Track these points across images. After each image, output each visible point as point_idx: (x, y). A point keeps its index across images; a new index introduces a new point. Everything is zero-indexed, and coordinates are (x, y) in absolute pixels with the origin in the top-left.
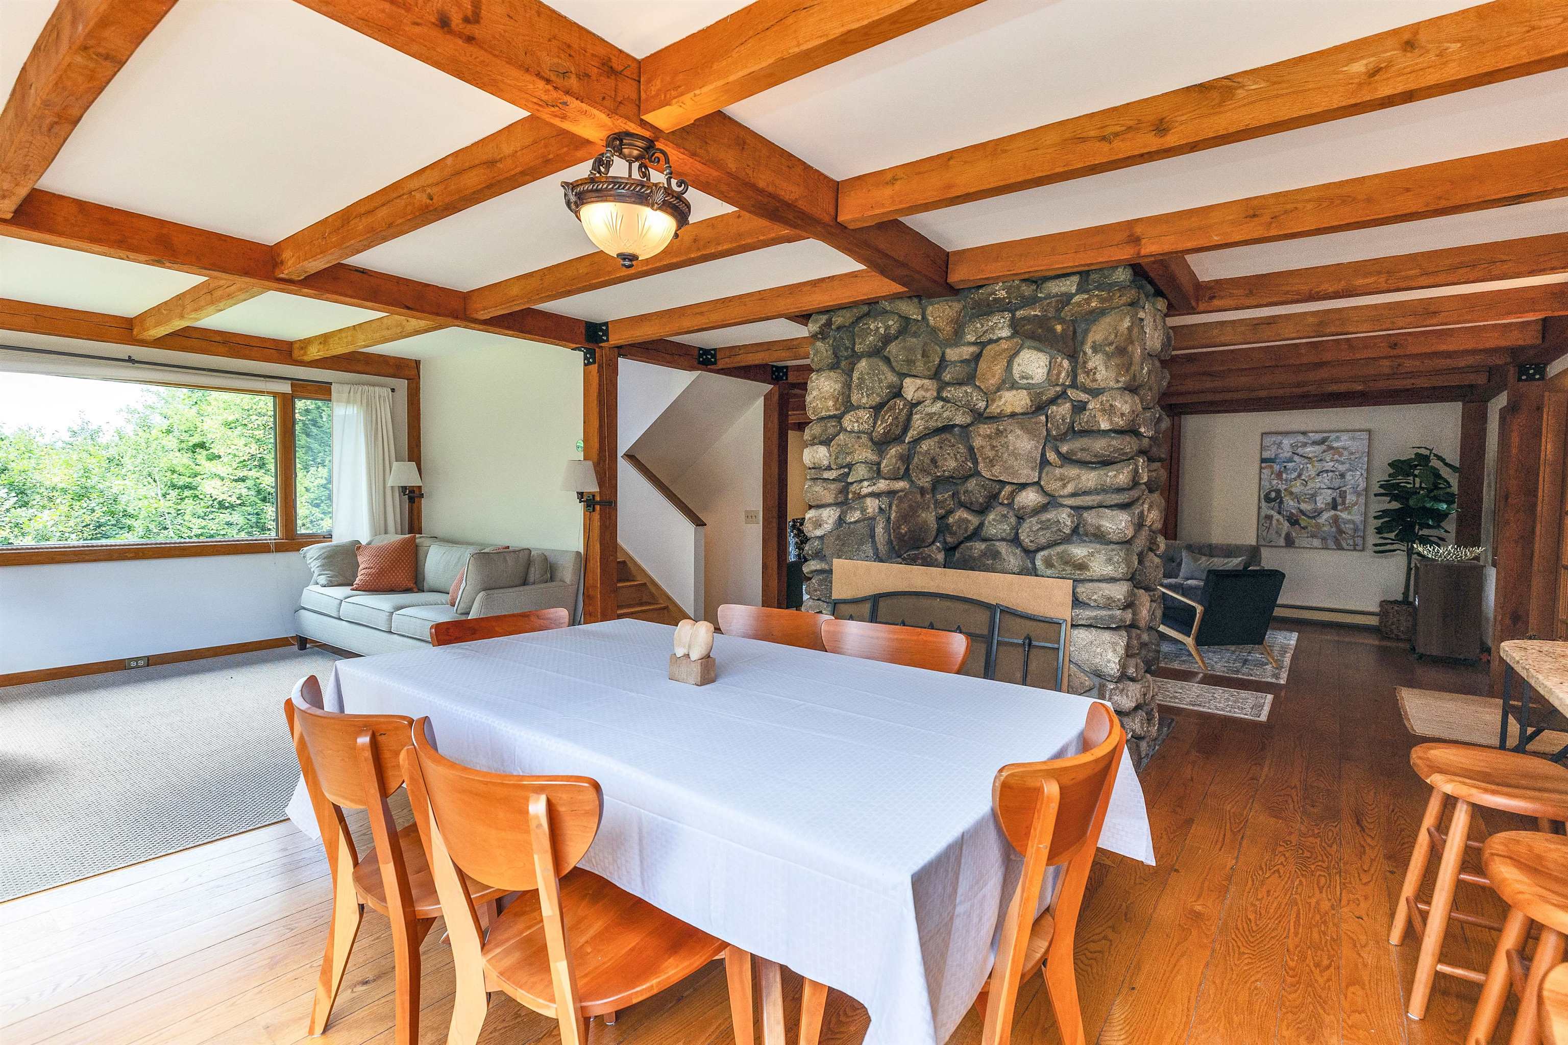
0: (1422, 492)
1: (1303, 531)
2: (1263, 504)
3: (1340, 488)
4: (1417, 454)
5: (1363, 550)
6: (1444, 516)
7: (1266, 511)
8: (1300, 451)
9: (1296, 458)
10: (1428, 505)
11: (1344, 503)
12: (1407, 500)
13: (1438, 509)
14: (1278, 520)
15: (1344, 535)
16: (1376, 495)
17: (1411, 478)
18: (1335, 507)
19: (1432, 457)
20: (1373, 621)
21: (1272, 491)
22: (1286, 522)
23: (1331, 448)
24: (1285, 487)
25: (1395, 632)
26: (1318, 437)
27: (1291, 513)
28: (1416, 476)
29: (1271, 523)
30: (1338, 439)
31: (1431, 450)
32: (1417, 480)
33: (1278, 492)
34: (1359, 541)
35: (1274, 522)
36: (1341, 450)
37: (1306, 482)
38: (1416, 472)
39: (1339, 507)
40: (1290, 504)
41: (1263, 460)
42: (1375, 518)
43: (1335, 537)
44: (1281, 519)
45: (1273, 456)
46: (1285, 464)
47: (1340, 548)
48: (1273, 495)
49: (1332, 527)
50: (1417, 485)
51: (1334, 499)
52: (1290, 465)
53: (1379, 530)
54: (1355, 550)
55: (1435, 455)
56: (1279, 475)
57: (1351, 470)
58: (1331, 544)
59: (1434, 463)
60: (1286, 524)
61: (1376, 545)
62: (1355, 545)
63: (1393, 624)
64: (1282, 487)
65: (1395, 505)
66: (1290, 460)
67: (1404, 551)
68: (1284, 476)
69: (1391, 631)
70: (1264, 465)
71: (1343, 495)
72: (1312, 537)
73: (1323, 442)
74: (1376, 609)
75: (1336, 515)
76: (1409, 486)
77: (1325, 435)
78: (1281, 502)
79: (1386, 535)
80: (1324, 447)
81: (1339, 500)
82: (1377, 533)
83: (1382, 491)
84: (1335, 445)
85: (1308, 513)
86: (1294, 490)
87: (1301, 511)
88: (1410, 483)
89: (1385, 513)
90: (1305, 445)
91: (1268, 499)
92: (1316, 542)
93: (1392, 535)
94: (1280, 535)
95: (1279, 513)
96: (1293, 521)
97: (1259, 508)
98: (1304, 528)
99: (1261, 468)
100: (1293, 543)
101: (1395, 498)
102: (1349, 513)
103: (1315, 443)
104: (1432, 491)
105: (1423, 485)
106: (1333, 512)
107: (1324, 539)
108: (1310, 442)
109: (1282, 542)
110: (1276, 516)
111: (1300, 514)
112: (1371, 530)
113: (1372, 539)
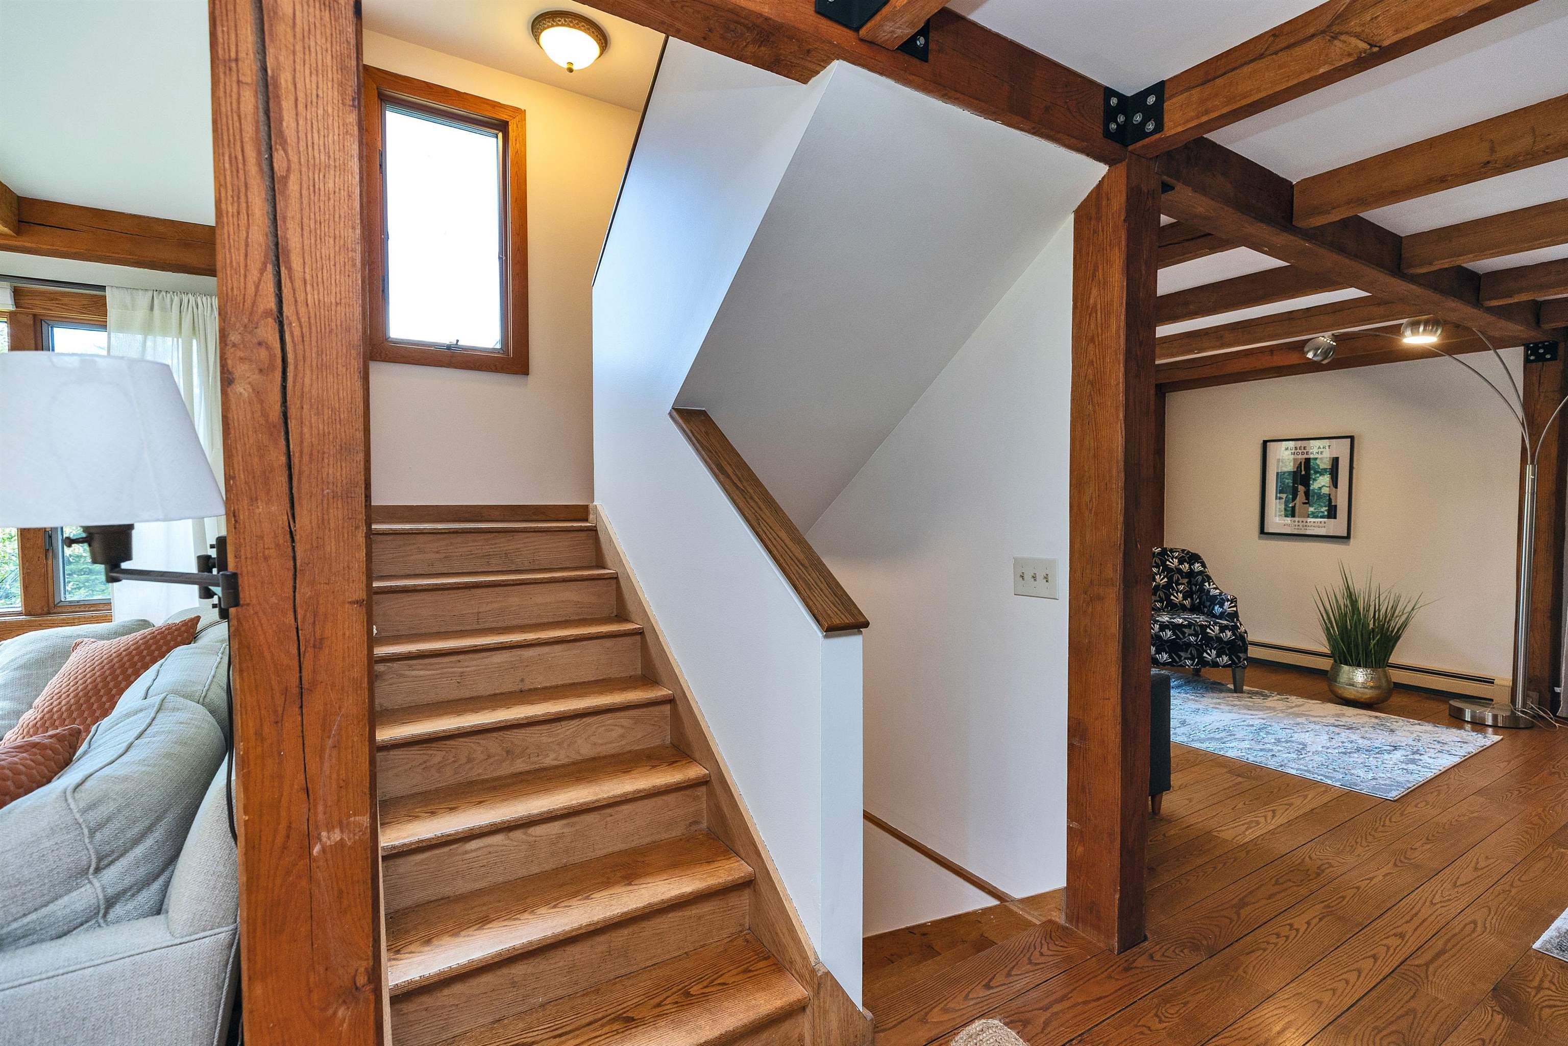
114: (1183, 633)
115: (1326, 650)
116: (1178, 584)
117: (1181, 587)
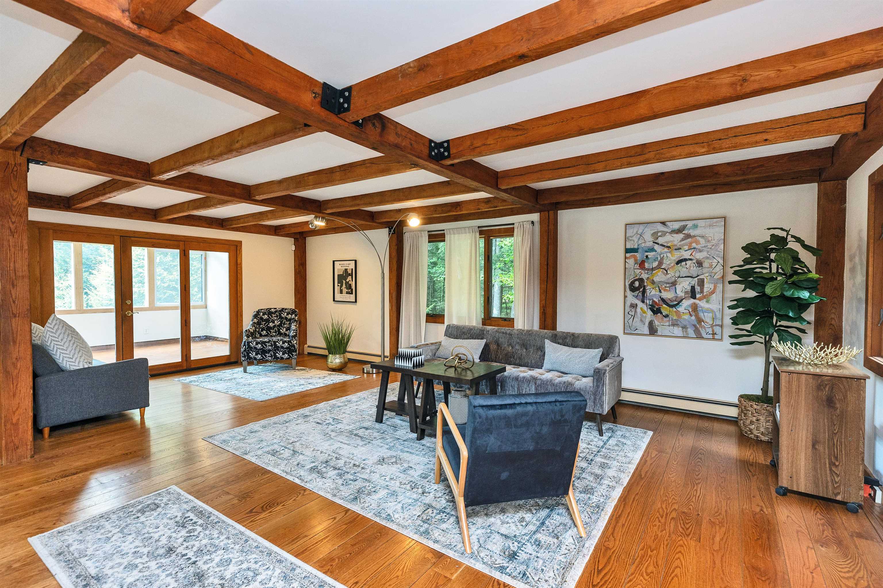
0: (779, 278)
1: (665, 319)
2: (629, 293)
3: (698, 276)
4: (772, 236)
5: (721, 340)
6: (803, 306)
7: (631, 298)
8: (661, 240)
9: (656, 247)
10: (788, 294)
11: (702, 291)
12: (764, 286)
13: (799, 298)
14: (641, 309)
15: (703, 323)
16: (730, 282)
17: (768, 263)
18: (693, 296)
19: (789, 238)
20: (733, 412)
21: (636, 280)
22: (649, 310)
23: (688, 236)
24: (646, 276)
25: (755, 432)
26: (676, 226)
27: (653, 301)
28: (772, 261)
29: (636, 311)
30: (695, 226)
31: (788, 232)
32: (774, 266)
33: (641, 280)
34: (717, 330)
35: (639, 310)
36: (698, 238)
37: (667, 271)
38: (773, 256)
39: (698, 296)
40: (652, 293)
41: (627, 251)
42: (730, 307)
43: (695, 326)
44: (645, 308)
45: (636, 247)
46: (647, 254)
47: (699, 336)
48: (637, 284)
49: (691, 315)
50: (774, 270)
51: (693, 288)
52: (651, 255)
53: (735, 321)
54: (714, 339)
55: (793, 236)
56: (642, 265)
57: (708, 258)
58: (691, 332)
59: (793, 245)
60: (650, 313)
61: (731, 337)
62: (714, 334)
63: (752, 423)
64: (644, 276)
65: (751, 294)
66: (652, 250)
67: (762, 343)
68: (647, 265)
69: (751, 430)
70: (628, 255)
71: (701, 283)
72: (673, 325)
73: (679, 231)
74: (736, 401)
75: (695, 303)
76: (764, 271)
77: (683, 223)
78: (644, 292)
79: (740, 326)
80: (681, 236)
81: (698, 289)
82: (733, 323)
83: (737, 278)
84: (692, 232)
85: (669, 302)
86: (656, 279)
87: (663, 300)
88: (766, 269)
89: (740, 302)
90: (664, 234)
91: (633, 289)
92: (677, 331)
93: (748, 327)
94: (644, 324)
95: (643, 302)
96: (656, 310)
97: (625, 297)
98: (667, 316)
99: (626, 258)
100: (656, 331)
101: (749, 285)
102: (707, 302)
103: (674, 232)
104: (791, 276)
105: (780, 271)
106: (692, 301)
107: (684, 328)
108: (669, 231)
109: (646, 331)
110: (640, 304)
111: (661, 303)
112: (728, 321)
113: (730, 329)
114: (266, 345)
115: (325, 346)
116: (284, 324)
117: (285, 326)
